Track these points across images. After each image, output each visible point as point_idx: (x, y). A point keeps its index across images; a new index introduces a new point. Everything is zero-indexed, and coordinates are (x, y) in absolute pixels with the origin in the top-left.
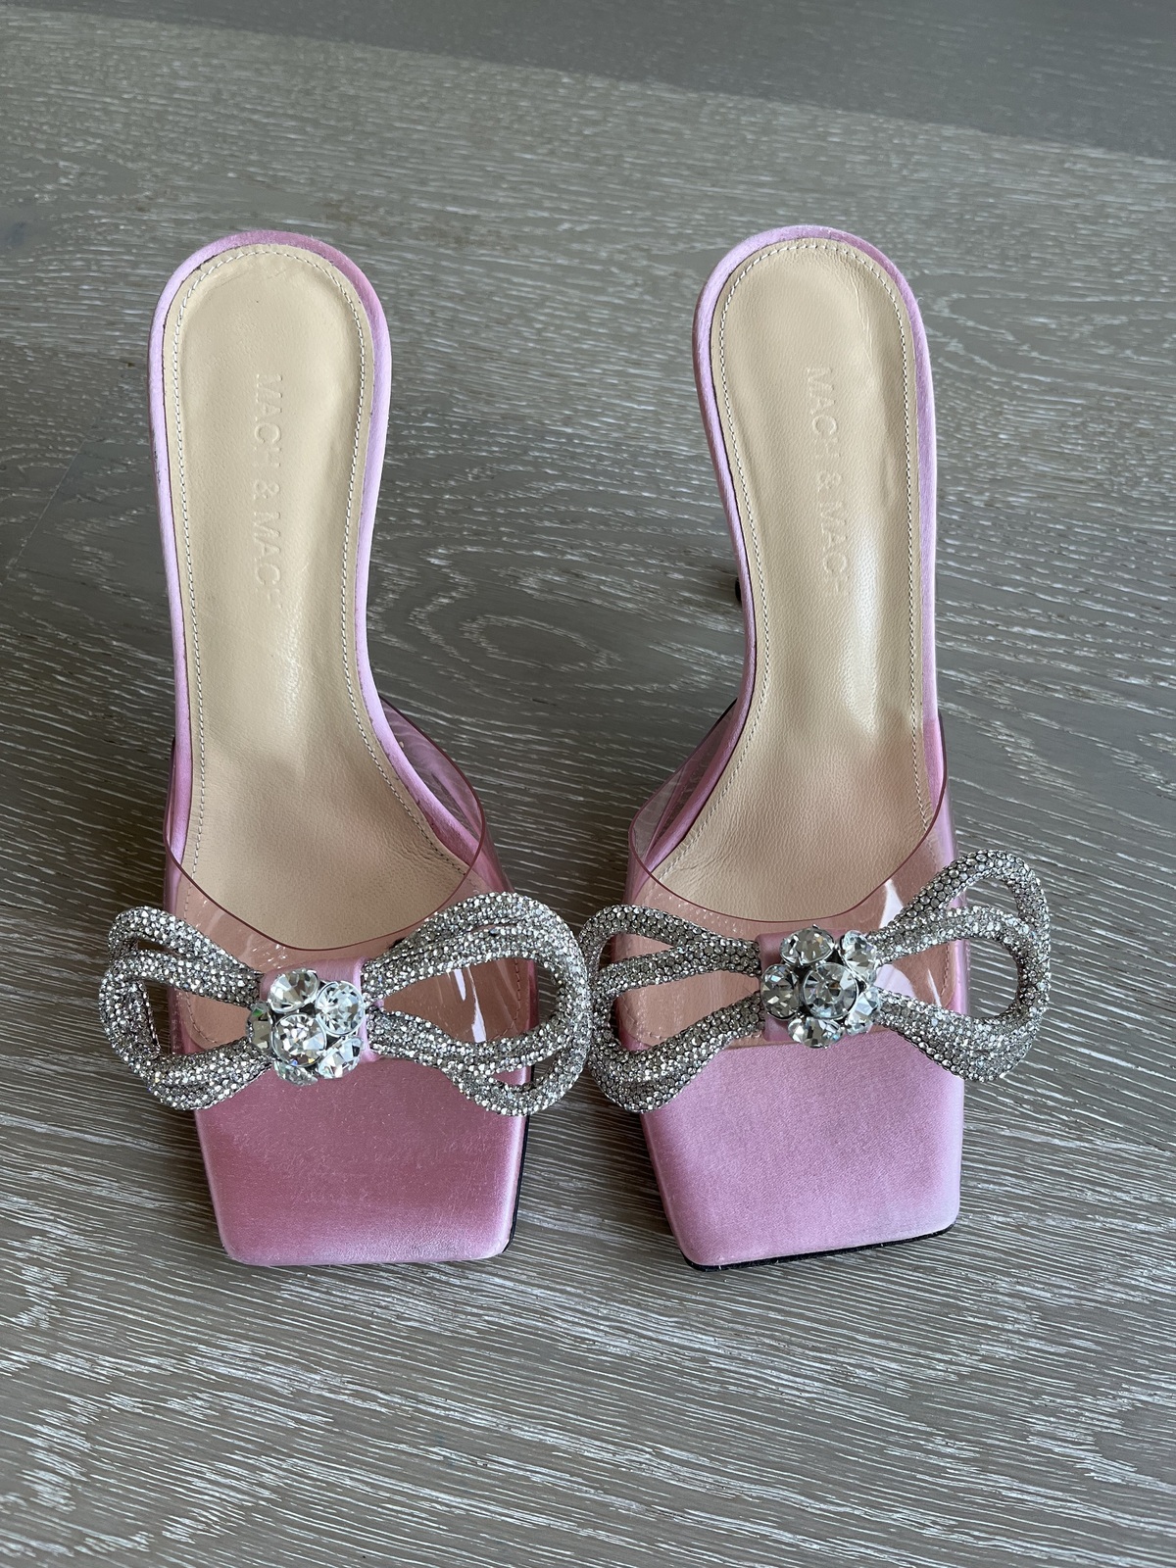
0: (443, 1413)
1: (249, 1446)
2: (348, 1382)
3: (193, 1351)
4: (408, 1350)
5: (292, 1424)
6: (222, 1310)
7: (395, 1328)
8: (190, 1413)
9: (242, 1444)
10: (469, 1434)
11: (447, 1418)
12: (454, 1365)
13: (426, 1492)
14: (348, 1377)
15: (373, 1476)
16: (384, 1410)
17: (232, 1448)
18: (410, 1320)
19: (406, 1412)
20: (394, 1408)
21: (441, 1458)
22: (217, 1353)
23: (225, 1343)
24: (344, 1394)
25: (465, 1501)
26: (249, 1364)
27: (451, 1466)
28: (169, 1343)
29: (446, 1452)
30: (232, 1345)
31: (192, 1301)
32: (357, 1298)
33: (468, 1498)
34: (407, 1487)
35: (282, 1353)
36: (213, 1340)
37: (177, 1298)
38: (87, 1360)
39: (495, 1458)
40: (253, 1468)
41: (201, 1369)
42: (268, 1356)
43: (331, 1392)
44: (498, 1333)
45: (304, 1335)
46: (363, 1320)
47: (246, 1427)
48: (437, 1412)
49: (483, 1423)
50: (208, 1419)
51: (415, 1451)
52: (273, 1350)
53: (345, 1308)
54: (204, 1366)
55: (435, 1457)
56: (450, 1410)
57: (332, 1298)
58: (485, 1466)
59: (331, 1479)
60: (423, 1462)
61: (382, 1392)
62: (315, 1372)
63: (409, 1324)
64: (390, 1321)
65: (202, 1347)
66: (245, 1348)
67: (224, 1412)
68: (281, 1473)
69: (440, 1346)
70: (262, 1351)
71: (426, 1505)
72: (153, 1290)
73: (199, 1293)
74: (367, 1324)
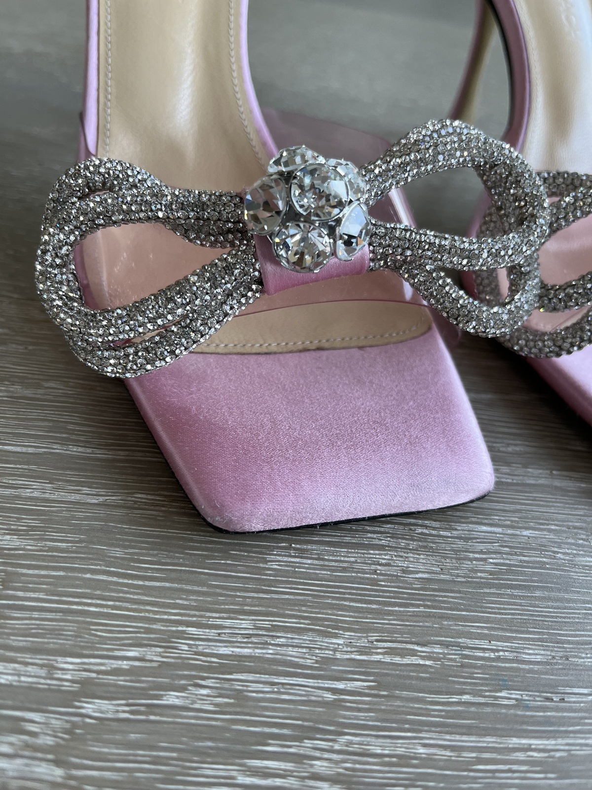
0: (492, 655)
1: (285, 731)
2: (377, 641)
3: (182, 635)
4: (428, 600)
5: (329, 696)
6: (205, 589)
7: (406, 582)
8: (196, 706)
9: (275, 730)
10: (530, 671)
11: (498, 659)
12: (481, 607)
13: (515, 741)
14: (374, 636)
15: (448, 737)
16: (428, 663)
17: (264, 739)
18: (417, 572)
19: (454, 660)
20: (439, 659)
21: (513, 702)
22: (212, 633)
23: (219, 622)
24: (378, 654)
25: (560, 741)
26: (254, 640)
27: (527, 708)
28: (148, 631)
29: (516, 694)
30: (228, 623)
31: (167, 585)
32: (353, 559)
33: (562, 738)
34: (490, 741)
35: (291, 623)
36: (204, 621)
37: (147, 583)
38: (42, 666)
39: (568, 690)
40: (298, 759)
41: (196, 653)
42: (275, 628)
43: (361, 653)
44: (509, 572)
45: (308, 601)
46: (367, 578)
47: (274, 709)
48: (487, 655)
49: (539, 658)
50: (222, 709)
51: (482, 700)
52: (279, 621)
53: (344, 570)
54: (200, 648)
55: (506, 702)
56: (498, 651)
57: (326, 563)
58: (562, 700)
59: (400, 751)
60: (497, 710)
61: (418, 644)
62: (336, 636)
63: (417, 576)
64: (397, 576)
65: (192, 630)
66: (245, 624)
67: (239, 696)
68: (335, 756)
69: (459, 592)
70: (266, 624)
71: (521, 756)
72: (115, 579)
73: (173, 575)
74: (374, 582)
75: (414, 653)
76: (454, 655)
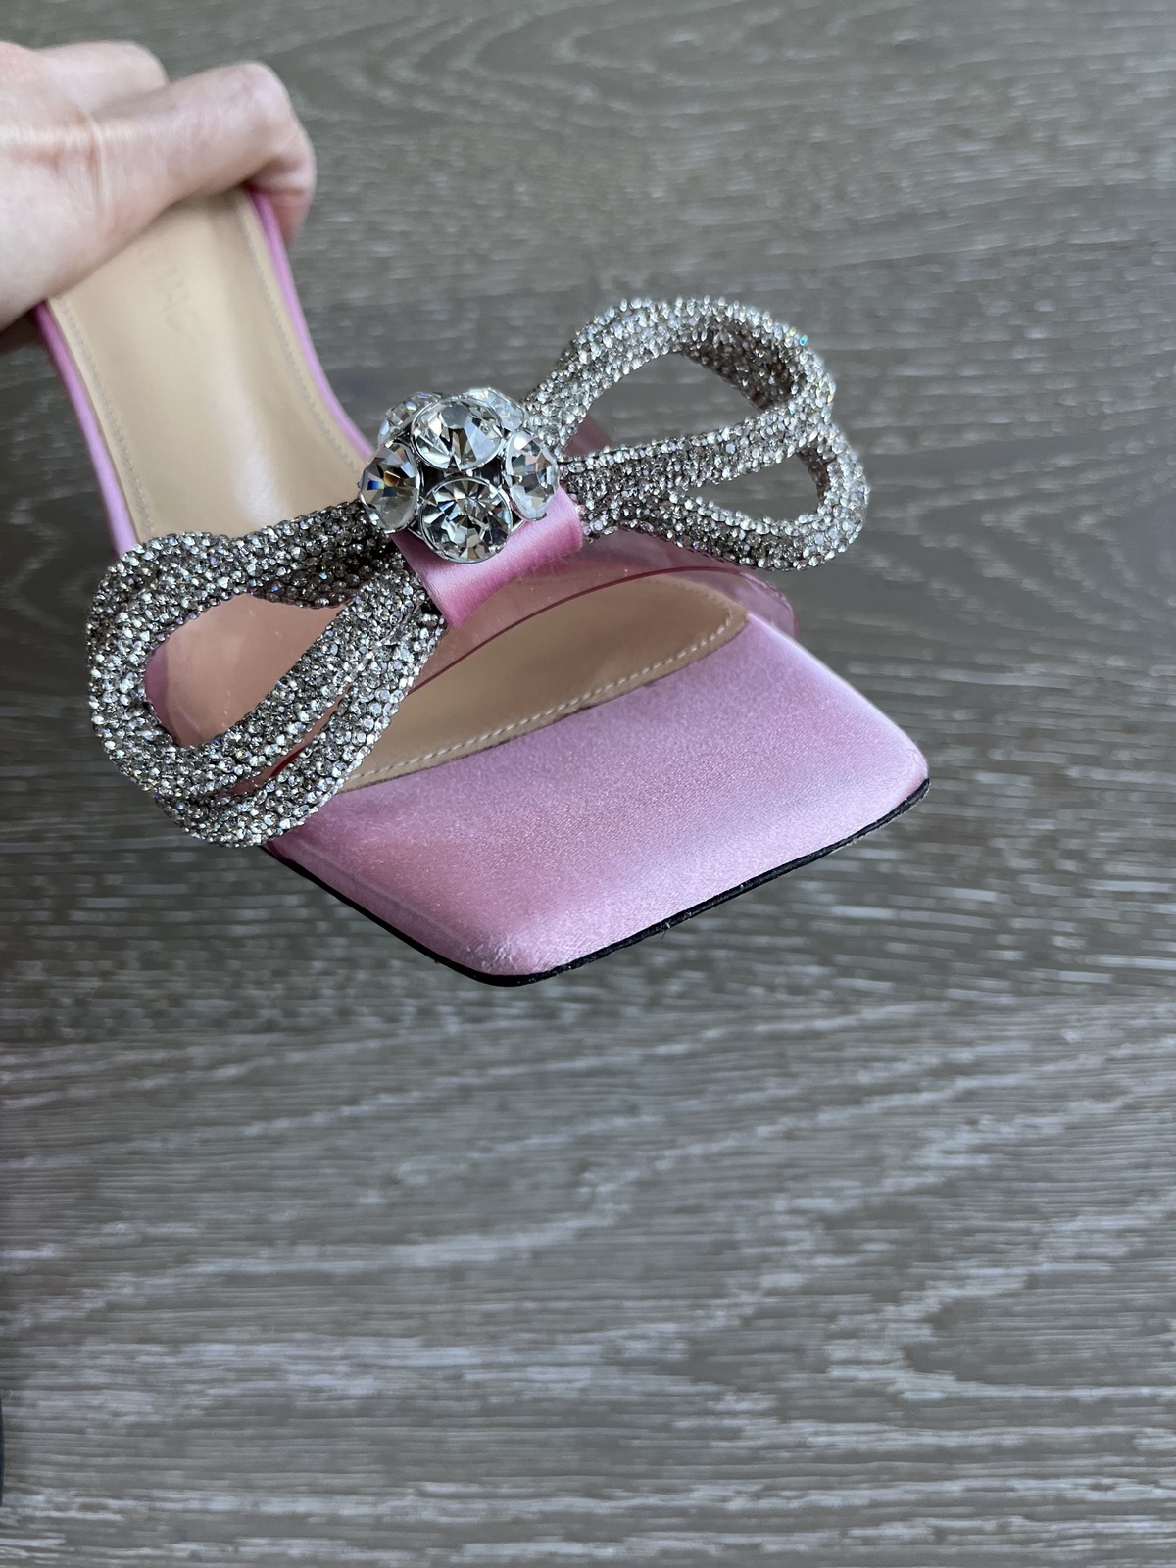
2: (74, 1496)
10: (211, 1522)
11: (186, 1511)
12: (185, 1452)
14: (74, 1491)
16: (116, 1517)
19: (142, 1513)
20: (127, 1513)
24: (73, 1510)
29: (192, 1547)
43: (57, 1510)
44: (224, 1405)
51: (157, 1553)
61: (112, 1497)
62: (39, 1493)
63: (126, 1419)
75: (104, 1508)
76: (141, 1507)
